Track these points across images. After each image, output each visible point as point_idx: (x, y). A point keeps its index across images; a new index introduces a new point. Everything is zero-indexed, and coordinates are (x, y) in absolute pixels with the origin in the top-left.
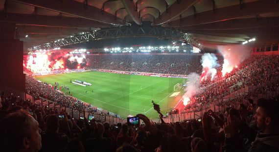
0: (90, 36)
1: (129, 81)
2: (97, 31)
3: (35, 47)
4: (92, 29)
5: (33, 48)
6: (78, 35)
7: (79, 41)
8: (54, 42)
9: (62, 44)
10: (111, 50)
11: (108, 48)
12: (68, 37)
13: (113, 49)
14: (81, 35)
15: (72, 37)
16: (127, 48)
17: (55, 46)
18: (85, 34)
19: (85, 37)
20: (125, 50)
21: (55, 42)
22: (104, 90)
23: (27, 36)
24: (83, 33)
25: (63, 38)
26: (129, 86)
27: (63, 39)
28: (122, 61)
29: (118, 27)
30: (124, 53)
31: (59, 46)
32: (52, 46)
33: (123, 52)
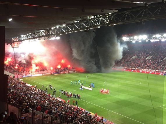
0: (102, 21)
1: (163, 86)
2: (112, 14)
3: (22, 36)
4: (105, 11)
5: (20, 37)
6: (85, 20)
7: (87, 28)
8: (50, 29)
9: (63, 32)
10: (133, 39)
11: (128, 36)
12: (72, 22)
13: (136, 38)
14: (90, 20)
15: (76, 22)
16: (158, 36)
17: (52, 34)
18: (94, 18)
19: (95, 22)
20: (156, 38)
21: (53, 28)
22: (123, 97)
23: (10, 20)
24: (93, 17)
25: (64, 23)
26: (162, 92)
27: (64, 25)
28: (150, 55)
29: (145, 6)
30: (154, 43)
31: (57, 34)
32: (48, 35)
33: (152, 41)
